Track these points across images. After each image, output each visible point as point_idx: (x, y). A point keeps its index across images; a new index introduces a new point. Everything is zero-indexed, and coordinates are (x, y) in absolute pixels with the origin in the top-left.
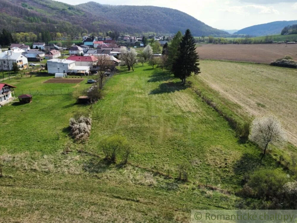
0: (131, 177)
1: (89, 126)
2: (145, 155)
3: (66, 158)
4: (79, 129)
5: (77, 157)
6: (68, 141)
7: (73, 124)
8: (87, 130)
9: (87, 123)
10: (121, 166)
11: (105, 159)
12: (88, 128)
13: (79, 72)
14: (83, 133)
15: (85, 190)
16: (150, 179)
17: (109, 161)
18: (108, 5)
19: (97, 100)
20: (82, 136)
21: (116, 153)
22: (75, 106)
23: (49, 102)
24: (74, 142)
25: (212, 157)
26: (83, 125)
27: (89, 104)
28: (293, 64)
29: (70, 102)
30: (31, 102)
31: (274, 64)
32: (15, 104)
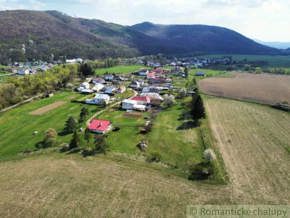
0: (160, 165)
1: (147, 145)
2: (166, 159)
3: (139, 157)
4: (143, 146)
5: (143, 157)
6: (139, 151)
7: (141, 144)
8: (146, 147)
9: (146, 144)
10: (157, 161)
11: (153, 159)
12: (146, 146)
13: (139, 109)
14: (144, 148)
15: (146, 167)
16: (166, 166)
17: (154, 159)
18: (160, 25)
19: (150, 132)
20: (144, 149)
21: (156, 157)
22: (140, 134)
23: (128, 130)
24: (141, 151)
25: (189, 162)
26: (145, 144)
27: (146, 134)
28: (286, 108)
29: (137, 131)
30: (120, 130)
31: (274, 107)
32: (113, 130)
